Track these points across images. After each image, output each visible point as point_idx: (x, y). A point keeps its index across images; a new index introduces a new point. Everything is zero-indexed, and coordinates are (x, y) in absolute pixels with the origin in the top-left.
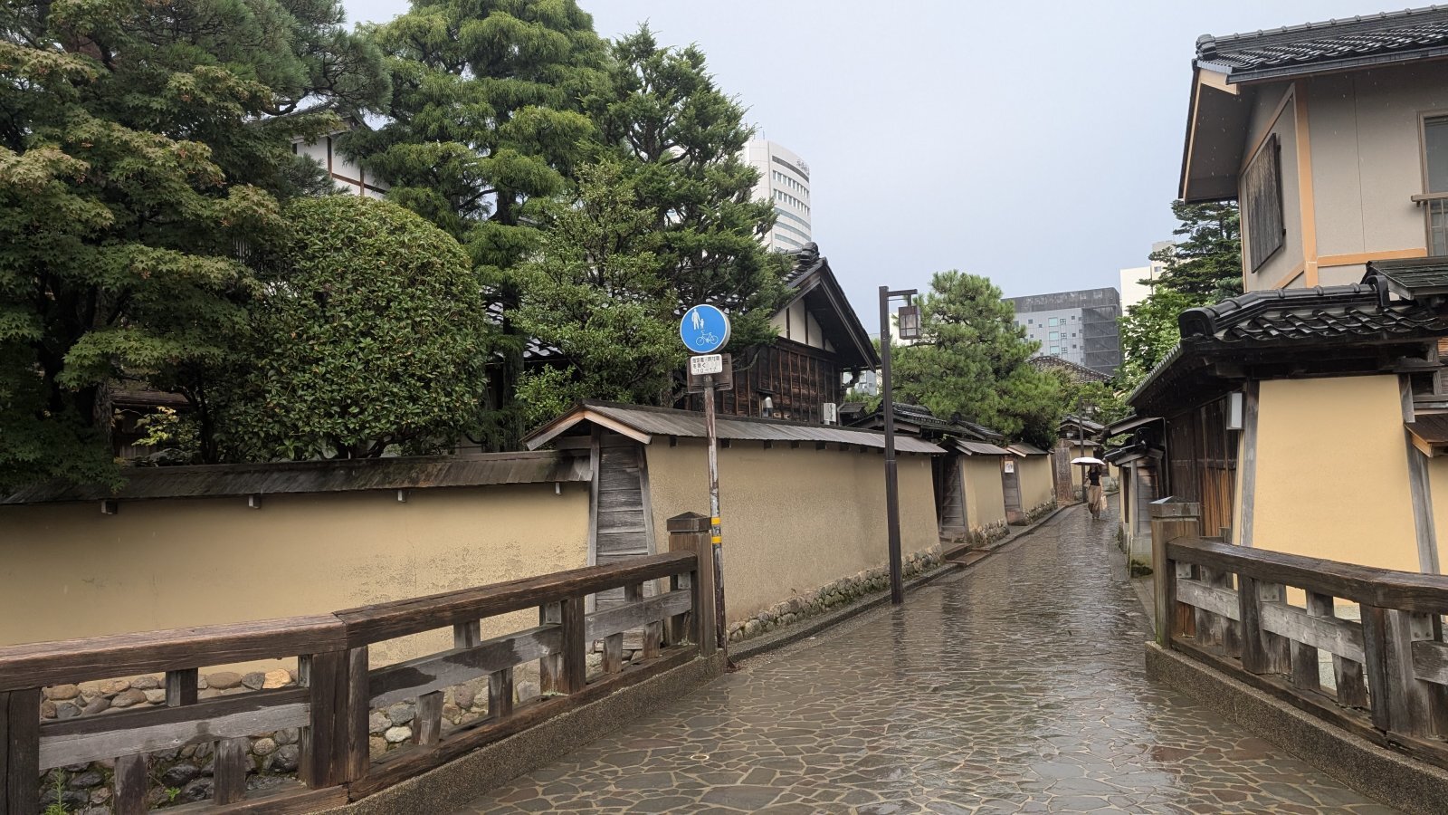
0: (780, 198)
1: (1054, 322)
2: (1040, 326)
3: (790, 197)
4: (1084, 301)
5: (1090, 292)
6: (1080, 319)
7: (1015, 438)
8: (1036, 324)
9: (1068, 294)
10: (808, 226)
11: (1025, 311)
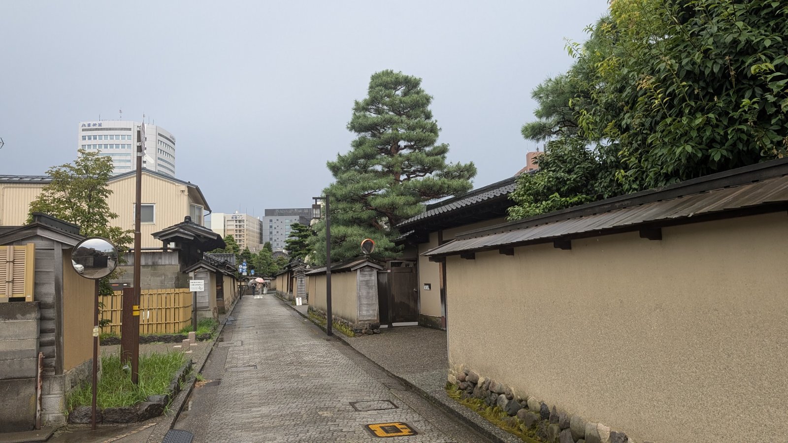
0: (161, 153)
1: (288, 221)
2: (282, 222)
3: (166, 152)
4: (300, 213)
5: (303, 209)
6: (298, 220)
7: (270, 276)
8: (280, 221)
9: (294, 209)
10: (174, 166)
11: (276, 216)
